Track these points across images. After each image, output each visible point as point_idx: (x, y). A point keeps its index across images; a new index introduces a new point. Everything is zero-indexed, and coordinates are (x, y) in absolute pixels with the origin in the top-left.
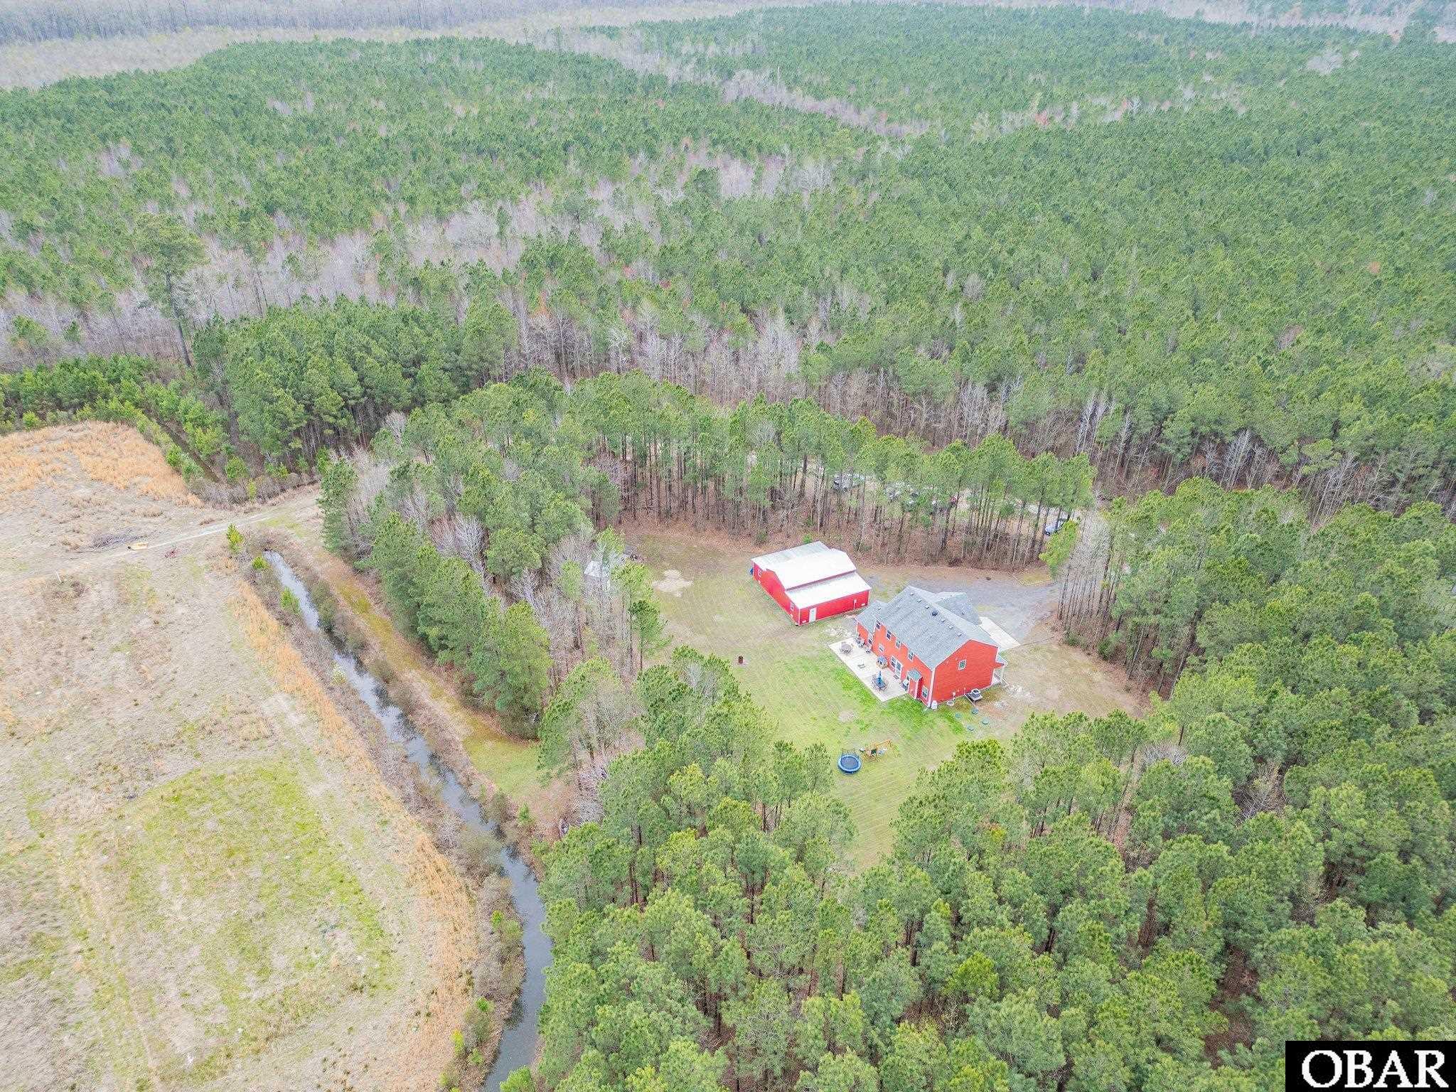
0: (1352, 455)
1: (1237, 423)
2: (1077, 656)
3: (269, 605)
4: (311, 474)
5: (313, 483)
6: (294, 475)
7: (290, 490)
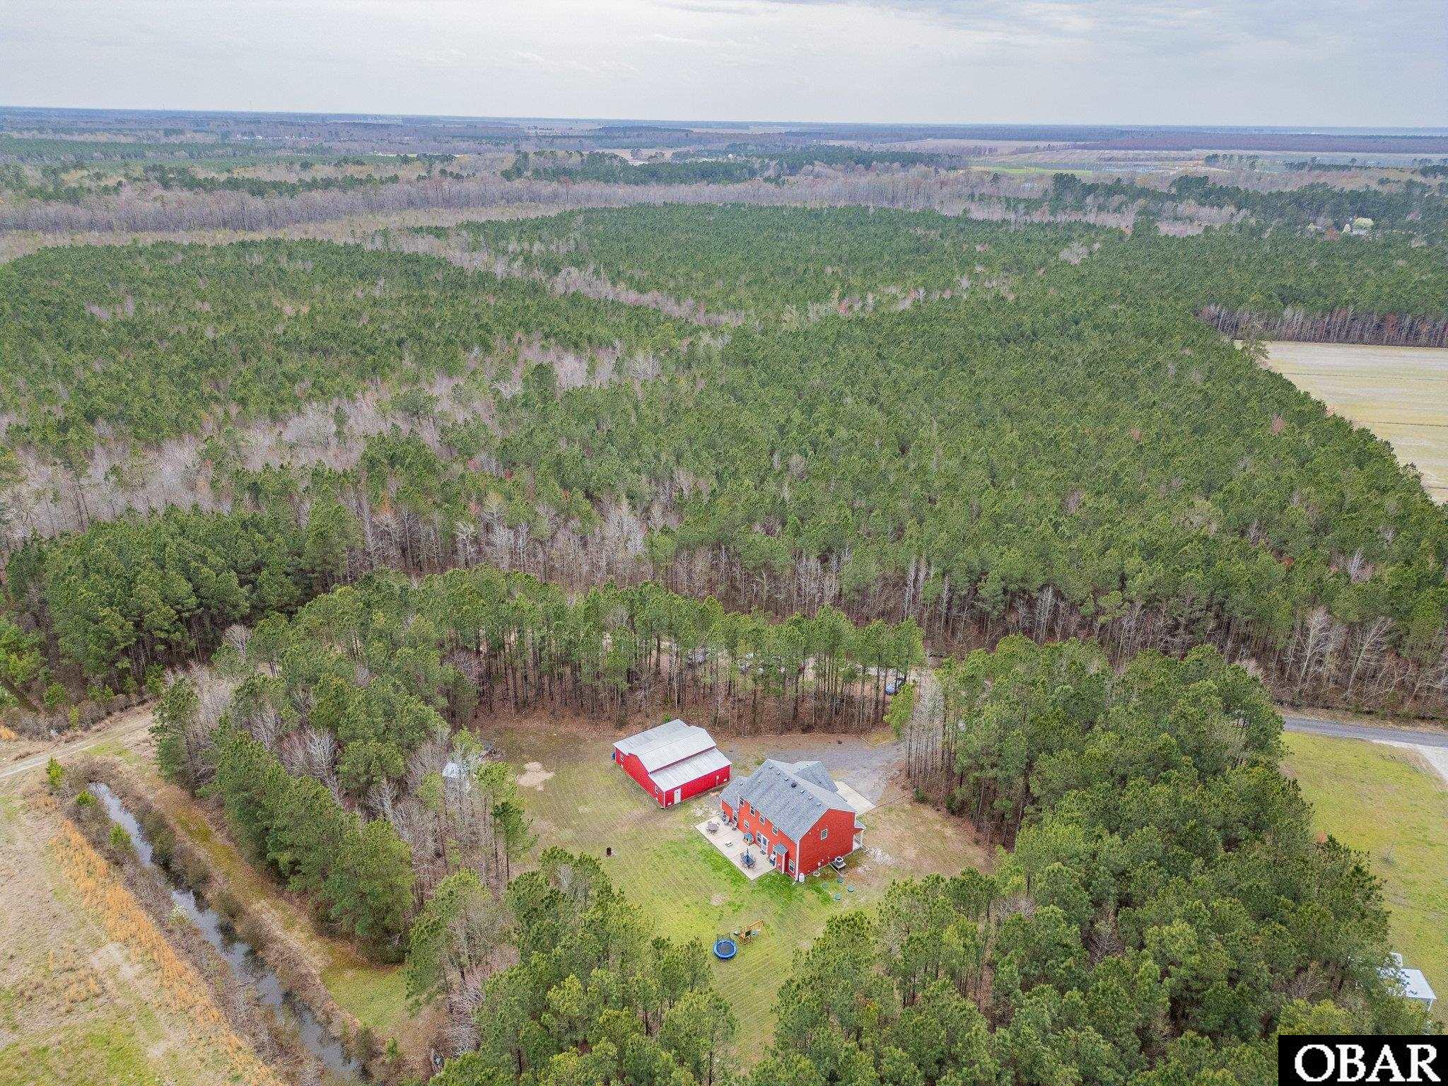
0: (1139, 604)
1: (1040, 581)
2: (928, 813)
3: (96, 844)
4: (140, 693)
5: (143, 702)
6: (121, 696)
7: (117, 714)
